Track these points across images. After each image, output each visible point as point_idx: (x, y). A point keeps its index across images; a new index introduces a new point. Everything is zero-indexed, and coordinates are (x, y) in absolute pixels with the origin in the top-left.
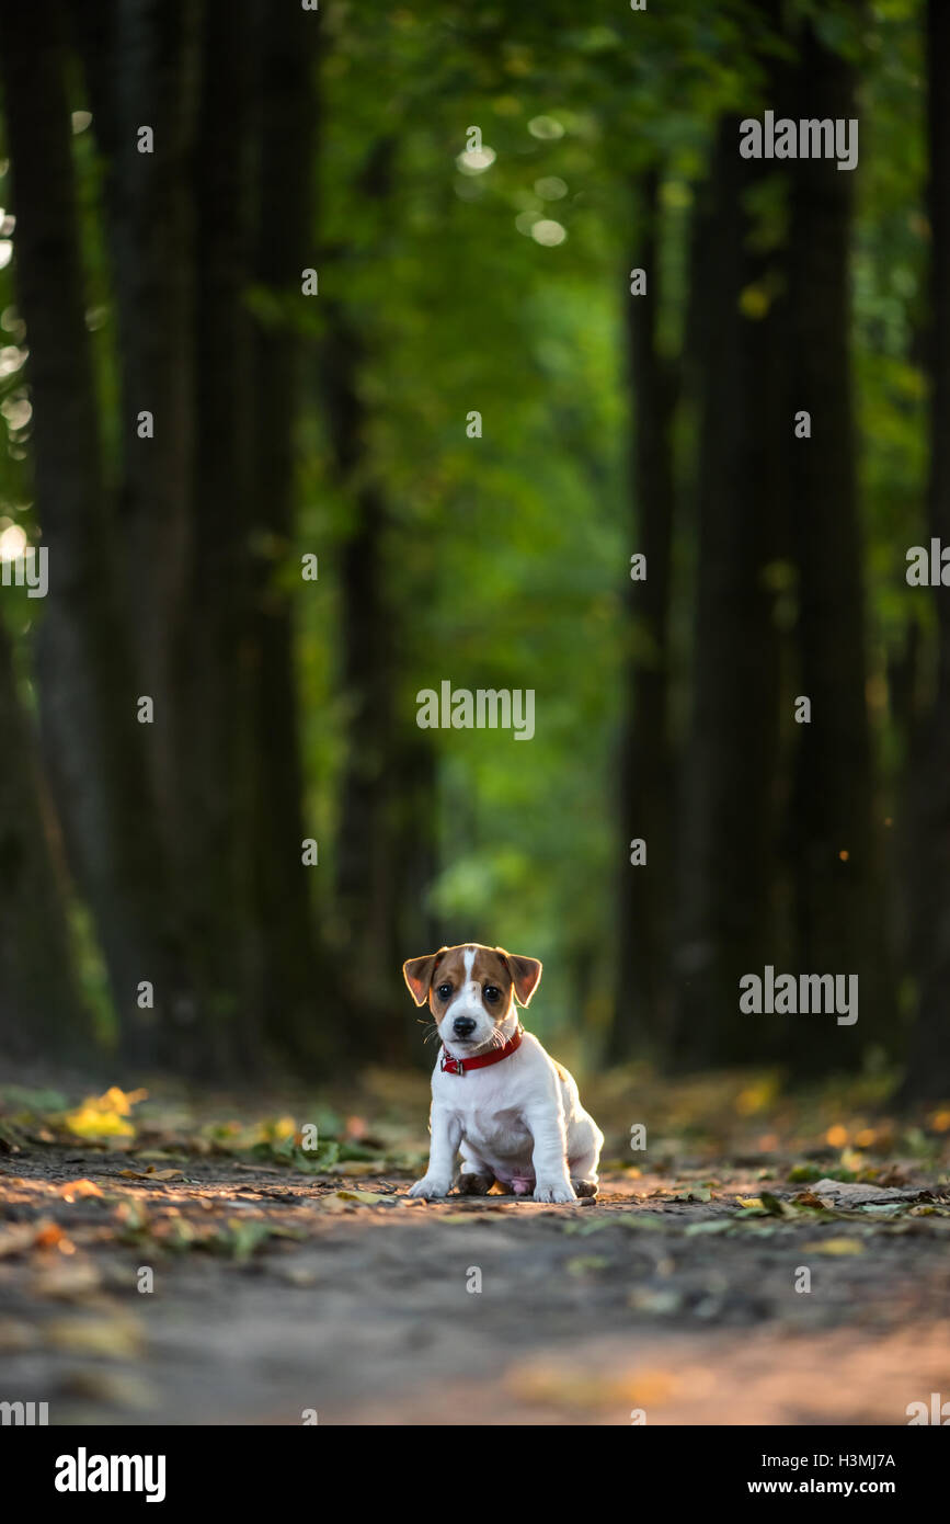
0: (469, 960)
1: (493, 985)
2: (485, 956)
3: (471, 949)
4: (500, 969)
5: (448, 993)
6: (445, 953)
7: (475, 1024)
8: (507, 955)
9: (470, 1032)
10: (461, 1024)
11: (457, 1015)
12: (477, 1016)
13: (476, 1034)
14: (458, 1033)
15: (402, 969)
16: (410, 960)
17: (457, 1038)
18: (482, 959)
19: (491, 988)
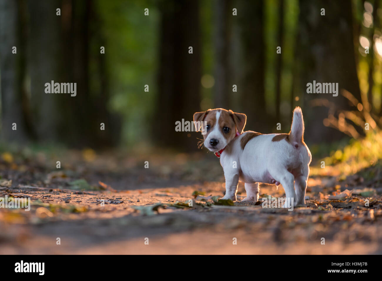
0: (218, 115)
1: (227, 126)
2: (224, 114)
3: (219, 111)
4: (230, 119)
5: (210, 128)
6: (209, 112)
7: (219, 141)
8: (233, 113)
9: (216, 145)
10: (212, 141)
11: (212, 137)
12: (220, 138)
13: (218, 146)
14: (211, 145)
15: (193, 116)
16: (196, 113)
17: (211, 147)
18: (223, 115)
19: (226, 128)
